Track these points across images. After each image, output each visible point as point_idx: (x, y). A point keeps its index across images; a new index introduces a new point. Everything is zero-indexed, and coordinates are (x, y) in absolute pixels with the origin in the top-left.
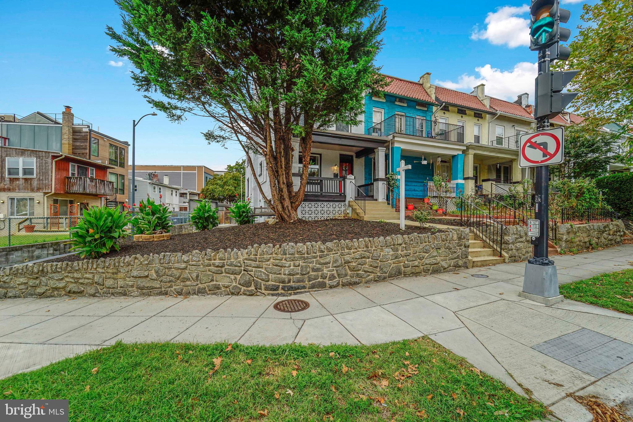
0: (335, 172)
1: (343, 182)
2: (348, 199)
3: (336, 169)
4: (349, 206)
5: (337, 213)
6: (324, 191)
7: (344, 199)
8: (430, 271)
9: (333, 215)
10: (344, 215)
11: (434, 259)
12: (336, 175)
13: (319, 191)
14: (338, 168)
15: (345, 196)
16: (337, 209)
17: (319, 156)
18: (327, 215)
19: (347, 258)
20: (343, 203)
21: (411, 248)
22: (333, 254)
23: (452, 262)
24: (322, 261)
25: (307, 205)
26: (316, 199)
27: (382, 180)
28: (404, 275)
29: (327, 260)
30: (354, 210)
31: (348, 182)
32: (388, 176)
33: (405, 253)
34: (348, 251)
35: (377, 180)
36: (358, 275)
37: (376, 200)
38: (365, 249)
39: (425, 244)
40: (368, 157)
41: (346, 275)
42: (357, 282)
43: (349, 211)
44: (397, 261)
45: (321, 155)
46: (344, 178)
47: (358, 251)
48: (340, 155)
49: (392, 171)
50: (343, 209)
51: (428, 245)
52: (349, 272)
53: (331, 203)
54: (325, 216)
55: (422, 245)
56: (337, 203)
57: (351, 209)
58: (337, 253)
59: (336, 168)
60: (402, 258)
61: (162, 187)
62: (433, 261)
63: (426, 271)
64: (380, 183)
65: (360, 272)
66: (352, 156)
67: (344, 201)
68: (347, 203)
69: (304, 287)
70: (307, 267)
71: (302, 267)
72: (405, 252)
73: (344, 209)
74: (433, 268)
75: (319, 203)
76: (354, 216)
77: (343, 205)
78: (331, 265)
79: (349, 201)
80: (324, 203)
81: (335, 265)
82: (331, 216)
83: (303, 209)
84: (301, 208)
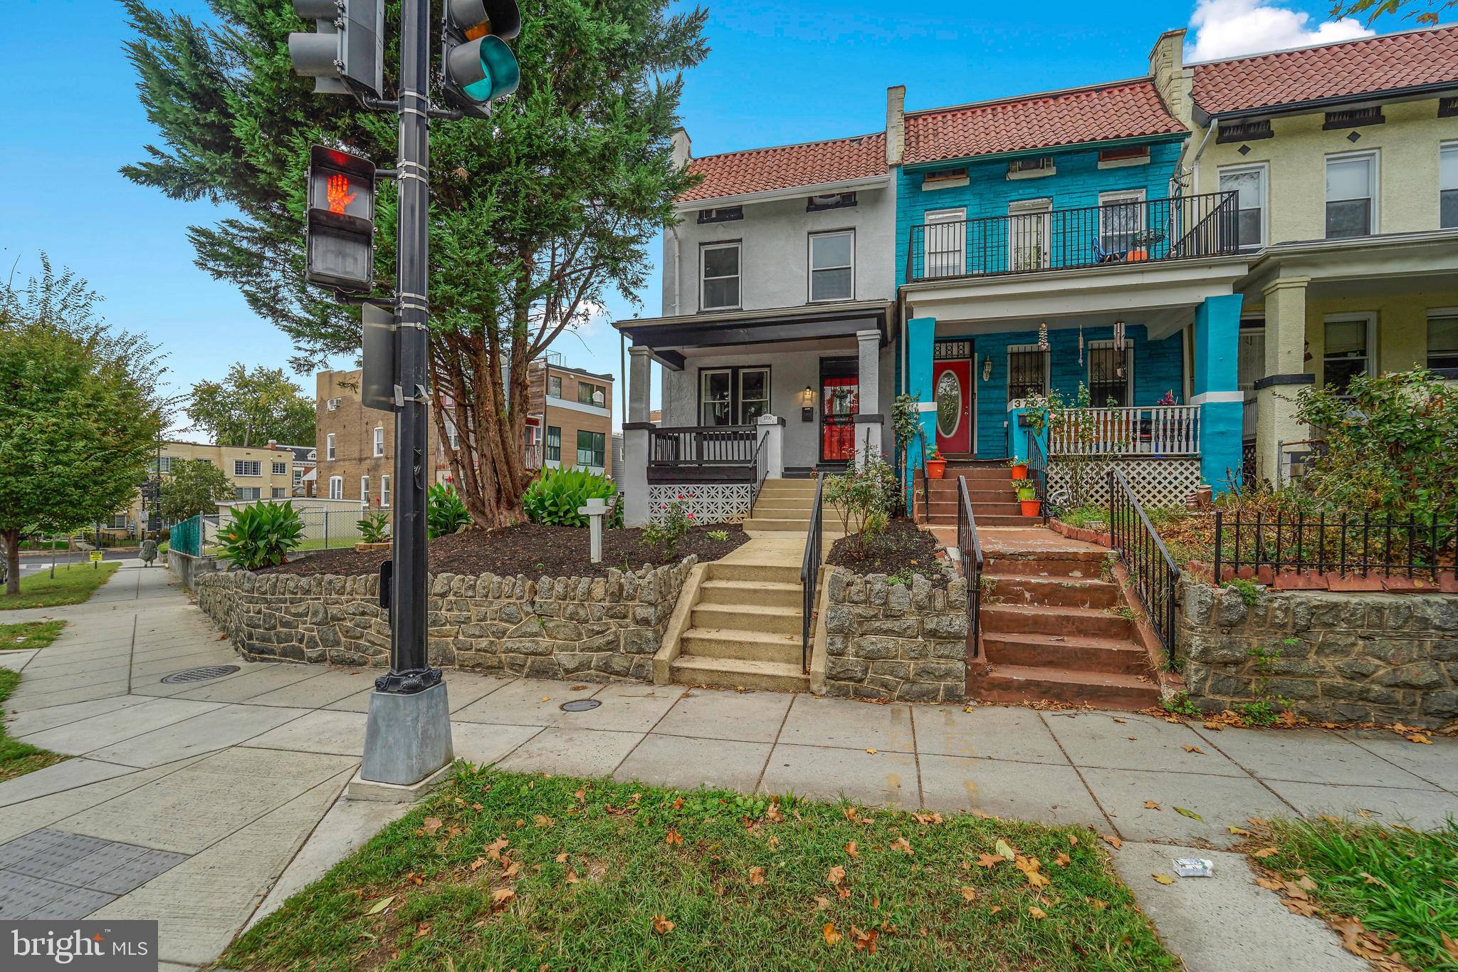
0: (807, 404)
2: (761, 474)
3: (808, 397)
5: (735, 511)
6: (706, 458)
7: (749, 477)
8: (526, 670)
9: (725, 515)
11: (533, 641)
13: (694, 458)
14: (815, 393)
16: (735, 500)
18: (709, 515)
19: (334, 610)
21: (471, 607)
22: (312, 599)
23: (596, 658)
24: (293, 610)
25: (663, 491)
28: (461, 666)
29: (300, 610)
31: (760, 432)
33: (457, 616)
34: (336, 596)
36: (358, 647)
38: (368, 596)
39: (508, 601)
41: (338, 643)
42: (354, 660)
44: (437, 631)
45: (771, 367)
47: (354, 599)
48: (822, 360)
51: (515, 604)
52: (343, 639)
53: (720, 487)
54: (705, 516)
55: (496, 601)
56: (735, 486)
58: (319, 599)
59: (808, 394)
60: (448, 627)
62: (527, 644)
63: (517, 667)
65: (361, 642)
68: (758, 484)
69: (272, 652)
70: (271, 616)
71: (265, 615)
72: (456, 613)
74: (533, 662)
75: (691, 487)
77: (750, 489)
78: (308, 619)
80: (701, 486)
81: (314, 620)
83: (653, 500)
84: (648, 499)
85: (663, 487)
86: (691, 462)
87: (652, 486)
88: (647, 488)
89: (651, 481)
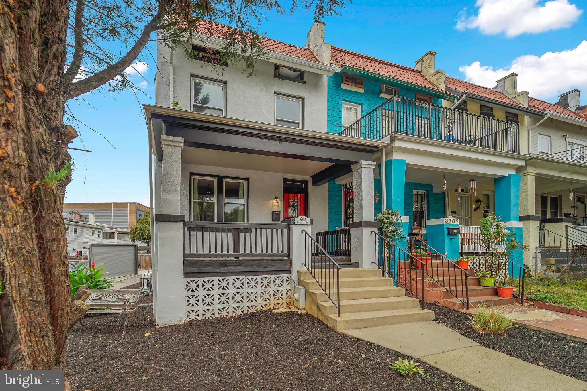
0: (276, 209)
1: (285, 231)
2: (297, 267)
3: (277, 205)
4: (300, 282)
5: (272, 298)
6: (242, 251)
7: (288, 268)
9: (263, 303)
10: (288, 301)
12: (276, 216)
13: (231, 251)
14: (281, 203)
15: (290, 262)
16: (273, 288)
17: (245, 182)
18: (250, 304)
20: (285, 276)
25: (200, 283)
26: (223, 269)
27: (369, 225)
30: (309, 295)
31: (296, 231)
32: (380, 216)
35: (360, 225)
37: (357, 265)
40: (334, 183)
43: (299, 295)
45: (248, 180)
46: (288, 223)
48: (285, 180)
49: (389, 207)
50: (286, 287)
53: (259, 278)
54: (245, 305)
56: (272, 277)
57: (302, 290)
59: (276, 202)
61: (78, 228)
64: (366, 232)
66: (306, 183)
67: (289, 271)
68: (294, 275)
73: (288, 287)
75: (231, 279)
76: (310, 308)
77: (285, 278)
79: (299, 273)
80: (241, 277)
82: (259, 305)
83: (190, 294)
84: (184, 293)
85: (201, 280)
86: (228, 255)
87: (189, 280)
88: (183, 281)
89: (187, 274)
